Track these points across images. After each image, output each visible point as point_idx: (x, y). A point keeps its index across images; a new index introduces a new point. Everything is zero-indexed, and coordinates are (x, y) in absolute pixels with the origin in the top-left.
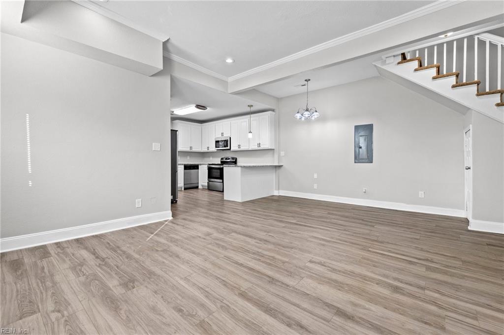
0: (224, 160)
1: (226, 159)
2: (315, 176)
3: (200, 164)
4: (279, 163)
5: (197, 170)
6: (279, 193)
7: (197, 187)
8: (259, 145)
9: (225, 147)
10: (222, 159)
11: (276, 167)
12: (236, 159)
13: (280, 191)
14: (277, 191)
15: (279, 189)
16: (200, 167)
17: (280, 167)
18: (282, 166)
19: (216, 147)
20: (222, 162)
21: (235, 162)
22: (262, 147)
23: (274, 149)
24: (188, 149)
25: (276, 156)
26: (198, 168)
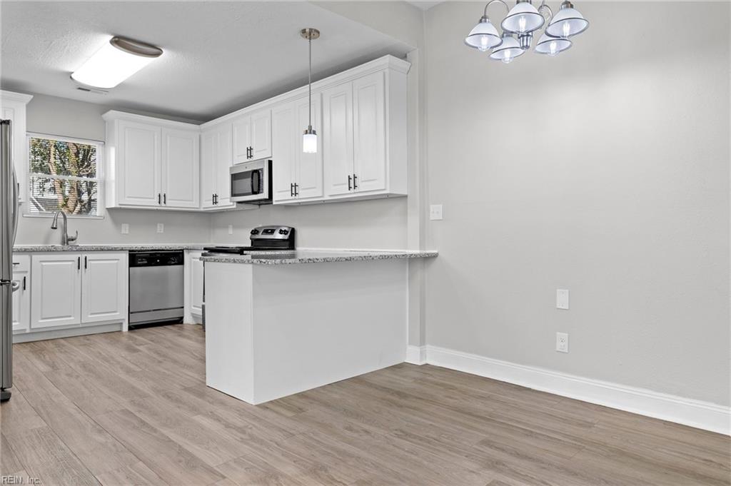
0: (260, 236)
1: (266, 232)
2: (562, 300)
3: (189, 249)
4: (422, 246)
5: (178, 267)
6: (422, 354)
7: (180, 321)
8: (352, 181)
9: (254, 193)
10: (255, 232)
11: (412, 259)
12: (293, 231)
13: (428, 347)
14: (418, 349)
15: (422, 342)
16: (187, 257)
17: (428, 259)
18: (435, 256)
19: (233, 195)
20: (253, 241)
21: (290, 243)
22: (364, 188)
23: (406, 197)
24: (153, 203)
25: (414, 221)
26: (181, 262)
